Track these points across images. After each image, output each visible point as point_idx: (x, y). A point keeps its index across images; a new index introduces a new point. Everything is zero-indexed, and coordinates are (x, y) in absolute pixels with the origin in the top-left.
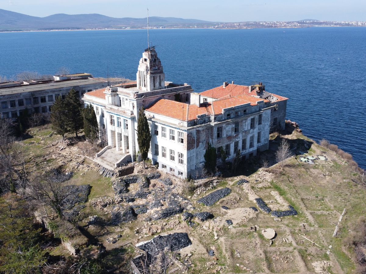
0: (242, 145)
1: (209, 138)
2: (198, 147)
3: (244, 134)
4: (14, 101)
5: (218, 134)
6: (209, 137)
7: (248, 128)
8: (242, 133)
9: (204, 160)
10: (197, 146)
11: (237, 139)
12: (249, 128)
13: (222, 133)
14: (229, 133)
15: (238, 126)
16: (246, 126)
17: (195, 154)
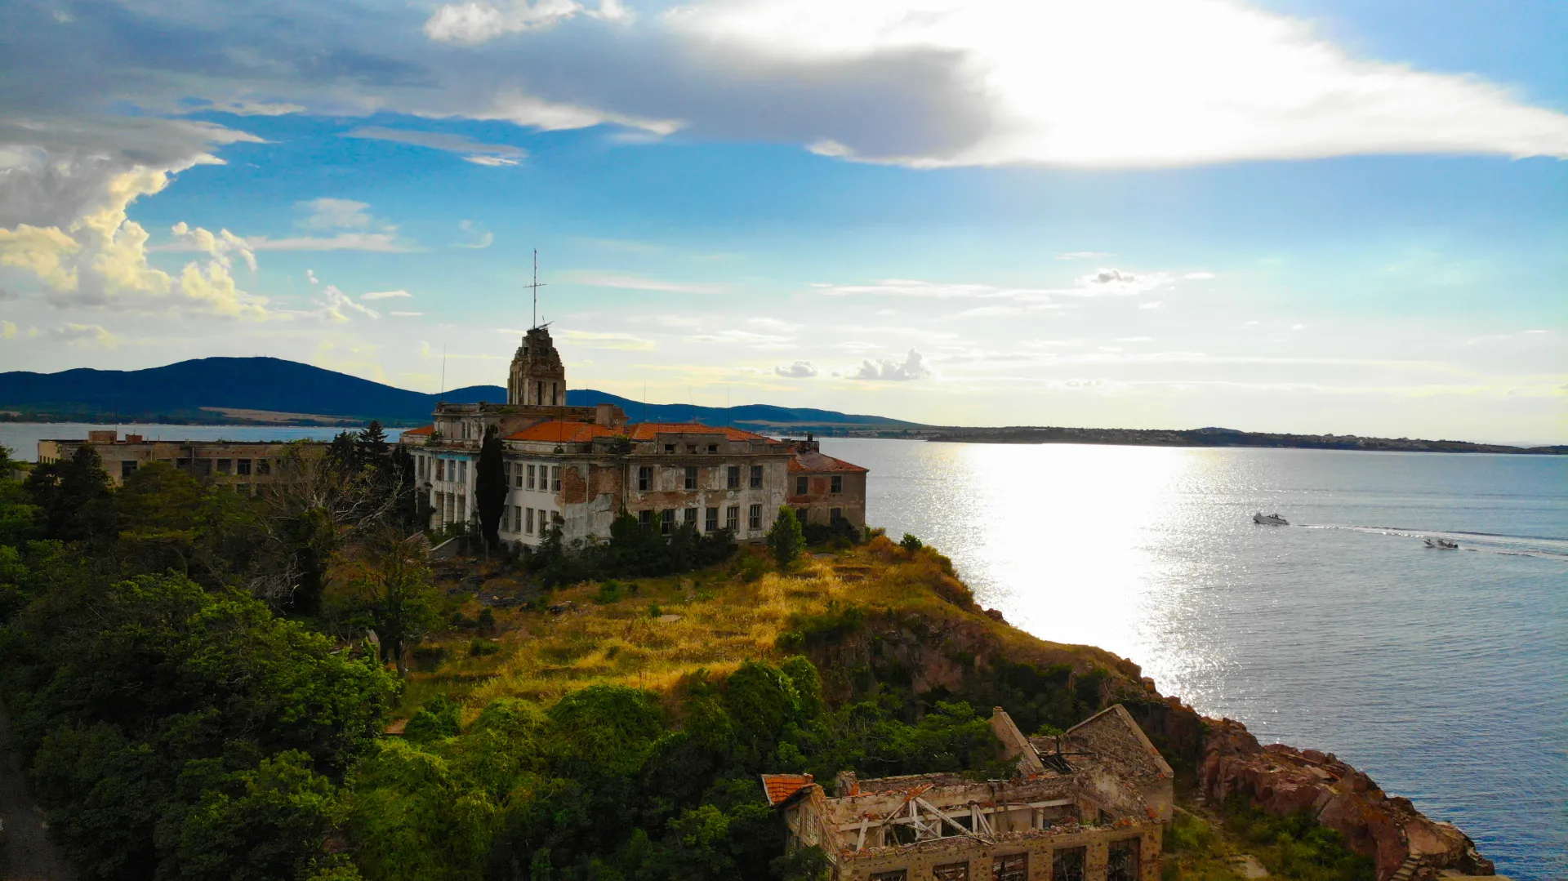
0: (707, 522)
1: (621, 487)
2: (594, 502)
3: (710, 496)
4: (249, 461)
5: (641, 481)
6: (622, 484)
7: (719, 486)
8: (704, 494)
9: (610, 535)
10: (592, 499)
11: (691, 504)
12: (725, 486)
13: (652, 482)
14: (672, 487)
15: (695, 474)
16: (717, 481)
17: (584, 514)
